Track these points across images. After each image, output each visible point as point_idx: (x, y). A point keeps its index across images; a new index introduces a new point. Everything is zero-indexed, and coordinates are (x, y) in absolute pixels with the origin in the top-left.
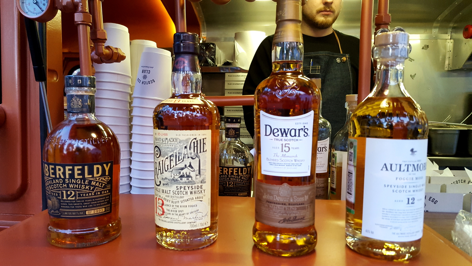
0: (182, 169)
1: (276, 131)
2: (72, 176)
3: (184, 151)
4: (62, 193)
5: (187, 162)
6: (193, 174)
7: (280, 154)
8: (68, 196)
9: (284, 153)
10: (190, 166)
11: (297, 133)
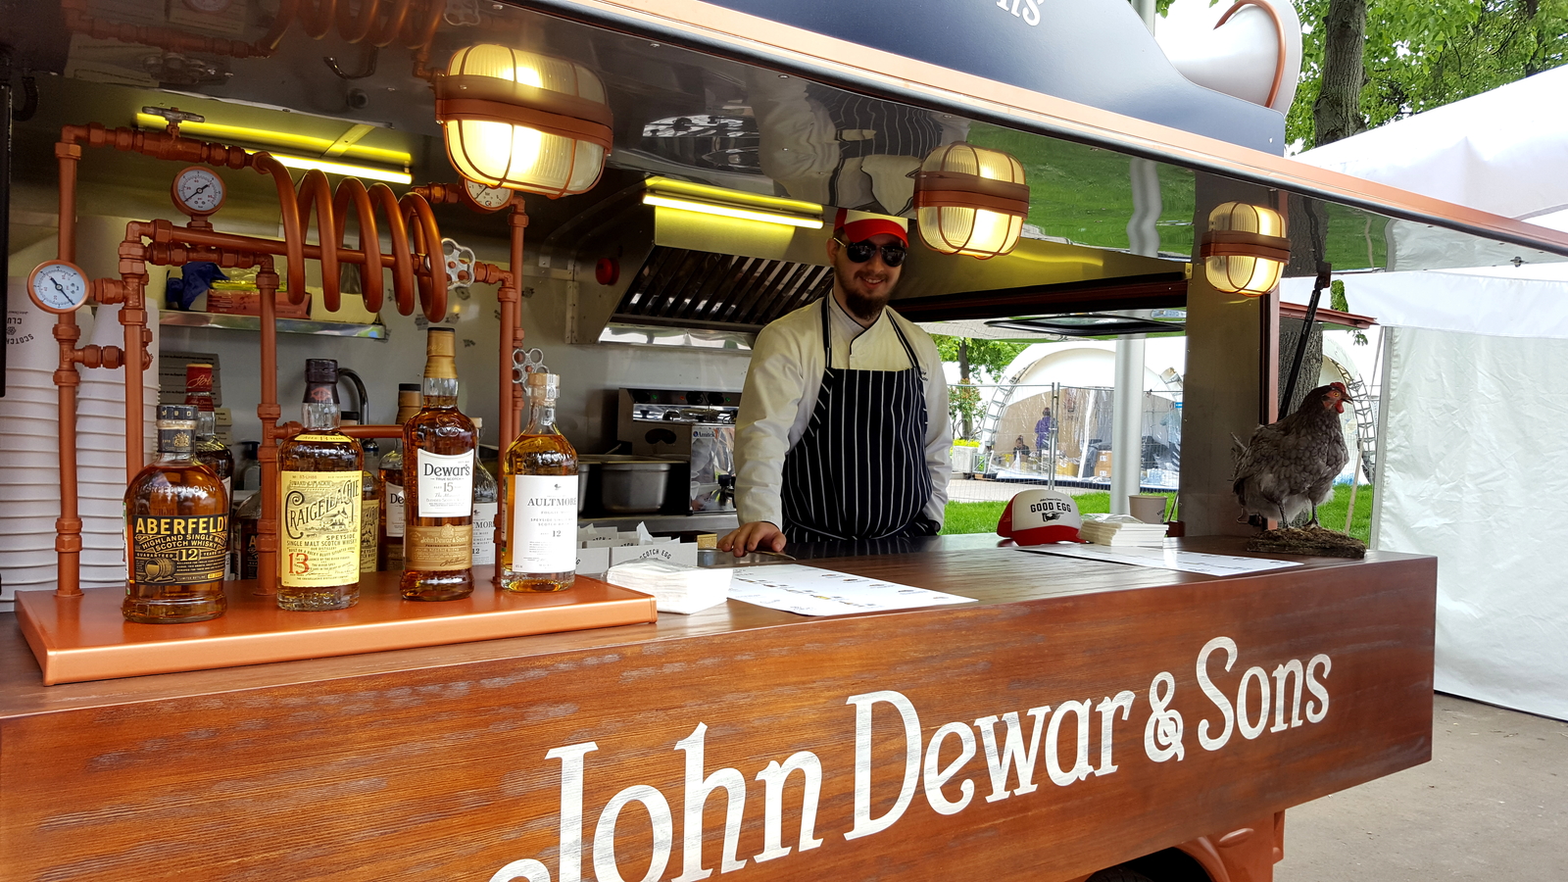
0: (335, 516)
1: (438, 470)
2: (195, 531)
3: (337, 495)
4: (181, 553)
5: (340, 507)
6: (346, 522)
7: (443, 493)
8: (188, 556)
9: (447, 492)
10: (343, 512)
11: (460, 471)
